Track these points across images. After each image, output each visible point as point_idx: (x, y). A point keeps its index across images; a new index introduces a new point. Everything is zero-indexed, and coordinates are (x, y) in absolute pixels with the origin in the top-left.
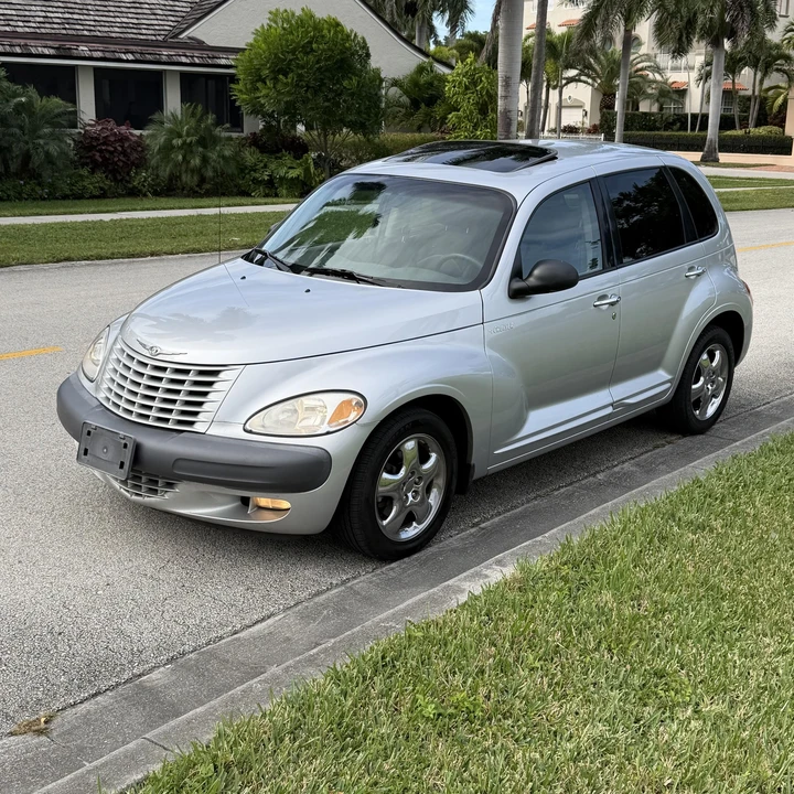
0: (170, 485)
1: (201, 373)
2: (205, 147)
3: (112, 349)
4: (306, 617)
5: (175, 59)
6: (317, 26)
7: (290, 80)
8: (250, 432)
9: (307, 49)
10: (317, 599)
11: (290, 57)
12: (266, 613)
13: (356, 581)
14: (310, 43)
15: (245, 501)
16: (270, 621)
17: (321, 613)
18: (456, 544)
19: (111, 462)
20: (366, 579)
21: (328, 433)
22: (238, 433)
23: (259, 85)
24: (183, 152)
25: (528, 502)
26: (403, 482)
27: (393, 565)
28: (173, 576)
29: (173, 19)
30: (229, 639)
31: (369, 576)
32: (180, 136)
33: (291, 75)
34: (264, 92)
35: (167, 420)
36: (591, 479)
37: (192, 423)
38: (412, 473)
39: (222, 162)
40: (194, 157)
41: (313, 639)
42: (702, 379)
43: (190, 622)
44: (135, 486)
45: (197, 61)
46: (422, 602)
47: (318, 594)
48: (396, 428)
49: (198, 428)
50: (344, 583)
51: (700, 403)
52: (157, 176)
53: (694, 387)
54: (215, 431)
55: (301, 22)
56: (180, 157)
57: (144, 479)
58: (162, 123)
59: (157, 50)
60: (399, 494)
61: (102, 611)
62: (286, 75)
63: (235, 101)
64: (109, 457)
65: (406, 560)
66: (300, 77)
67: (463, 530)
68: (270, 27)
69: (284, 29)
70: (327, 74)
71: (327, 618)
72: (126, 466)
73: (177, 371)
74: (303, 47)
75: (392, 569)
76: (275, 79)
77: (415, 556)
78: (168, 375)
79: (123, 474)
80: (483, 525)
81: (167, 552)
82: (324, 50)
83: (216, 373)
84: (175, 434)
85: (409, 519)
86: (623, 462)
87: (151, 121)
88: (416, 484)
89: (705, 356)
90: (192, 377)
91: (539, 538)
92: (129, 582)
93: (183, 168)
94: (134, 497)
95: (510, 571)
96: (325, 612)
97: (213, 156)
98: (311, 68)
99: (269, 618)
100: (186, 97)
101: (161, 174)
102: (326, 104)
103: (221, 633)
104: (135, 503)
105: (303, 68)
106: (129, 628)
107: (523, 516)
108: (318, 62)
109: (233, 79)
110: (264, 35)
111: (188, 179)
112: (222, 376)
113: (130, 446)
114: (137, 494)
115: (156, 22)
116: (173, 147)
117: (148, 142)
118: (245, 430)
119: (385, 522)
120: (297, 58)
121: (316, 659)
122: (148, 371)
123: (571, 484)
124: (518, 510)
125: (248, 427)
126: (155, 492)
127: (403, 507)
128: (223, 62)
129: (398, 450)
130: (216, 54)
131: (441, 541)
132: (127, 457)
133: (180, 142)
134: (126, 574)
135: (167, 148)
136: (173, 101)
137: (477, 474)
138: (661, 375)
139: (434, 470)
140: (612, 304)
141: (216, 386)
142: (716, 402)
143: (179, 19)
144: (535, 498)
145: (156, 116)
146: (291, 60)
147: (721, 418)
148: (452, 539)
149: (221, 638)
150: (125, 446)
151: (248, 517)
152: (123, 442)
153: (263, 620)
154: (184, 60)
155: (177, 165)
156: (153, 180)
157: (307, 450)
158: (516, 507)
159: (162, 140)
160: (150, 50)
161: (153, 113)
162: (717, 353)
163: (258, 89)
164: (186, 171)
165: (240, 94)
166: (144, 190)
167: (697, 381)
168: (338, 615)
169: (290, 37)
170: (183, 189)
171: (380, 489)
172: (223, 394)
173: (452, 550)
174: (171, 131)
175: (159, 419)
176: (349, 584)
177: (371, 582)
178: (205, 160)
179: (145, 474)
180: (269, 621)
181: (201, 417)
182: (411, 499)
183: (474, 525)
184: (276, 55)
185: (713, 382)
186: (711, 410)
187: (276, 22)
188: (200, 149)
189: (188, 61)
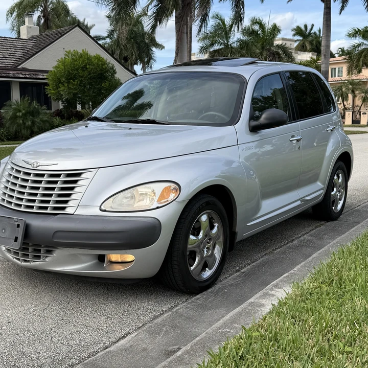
0: (49, 252)
1: (68, 175)
2: (33, 116)
3: (4, 169)
4: (153, 333)
5: (17, 75)
6: (89, 58)
7: (76, 83)
8: (105, 211)
9: (84, 68)
10: (156, 321)
11: (76, 72)
12: (124, 333)
13: (178, 308)
14: (85, 66)
15: (101, 258)
16: (129, 338)
17: (161, 330)
18: (231, 282)
19: (9, 238)
20: (183, 306)
21: (158, 208)
22: (96, 211)
23: (60, 85)
24: (22, 119)
25: (262, 257)
26: (202, 241)
27: (198, 296)
28: (54, 314)
29: (14, 59)
30: (103, 352)
31: (185, 304)
32: (20, 111)
33: (76, 81)
34: (62, 88)
35: (46, 208)
36: (291, 243)
37: (64, 208)
38: (206, 236)
39: (42, 124)
40: (28, 121)
41: (162, 347)
42: (335, 189)
43: (71, 343)
44: (25, 255)
45: (28, 76)
46: (240, 314)
47: (156, 317)
48: (197, 206)
49: (68, 211)
50: (170, 309)
51: (335, 203)
52: (9, 131)
53: (332, 193)
54: (79, 212)
55: (81, 56)
56: (21, 121)
57: (30, 250)
58: (11, 105)
59: (7, 72)
60: (199, 249)
61: (7, 340)
62: (74, 81)
63: (48, 94)
64: (7, 234)
65: (204, 293)
66: (81, 81)
67: (231, 275)
68: (66, 58)
69: (72, 59)
70: (94, 80)
71: (167, 333)
72: (20, 240)
73: (52, 176)
74: (82, 67)
75: (198, 299)
76: (69, 83)
77: (209, 290)
78: (46, 178)
79: (16, 246)
80: (242, 271)
81: (46, 299)
82: (92, 69)
83: (79, 175)
84: (52, 216)
85: (205, 266)
86: (303, 235)
87: (5, 105)
88: (208, 243)
89: (336, 177)
90: (62, 178)
91: (292, 271)
92: (23, 320)
93: (22, 127)
94: (24, 263)
95: (289, 289)
96: (164, 329)
97: (37, 120)
98: (85, 78)
99: (127, 335)
100: (23, 94)
101: (11, 130)
102: (94, 94)
103: (96, 348)
104: (23, 268)
105: (82, 77)
106: (30, 351)
107: (263, 265)
108: (89, 75)
109: (46, 84)
110: (63, 62)
111: (24, 132)
112: (83, 176)
113: (22, 226)
114: (25, 261)
115: (6, 61)
116: (17, 117)
117: (3, 115)
118: (101, 210)
119: (192, 268)
120: (79, 73)
121: (183, 359)
122: (31, 178)
123: (281, 247)
124: (257, 262)
125: (103, 208)
126: (38, 257)
127: (202, 258)
128: (41, 77)
129: (198, 221)
130: (37, 73)
131: (221, 281)
132: (20, 233)
133: (21, 114)
134: (21, 315)
135: (14, 117)
136: (16, 95)
137: (239, 238)
138: (319, 185)
139: (217, 234)
140: (298, 140)
141: (79, 183)
142: (341, 203)
143: (18, 60)
144: (265, 255)
145: (8, 103)
146: (76, 74)
147: (344, 212)
148: (228, 279)
149: (97, 352)
150: (18, 226)
151: (104, 269)
152: (17, 223)
153: (124, 337)
154: (21, 76)
155: (19, 125)
156: (7, 133)
157: (145, 220)
158: (256, 260)
159: (11, 113)
160: (4, 71)
161: (6, 102)
162: (340, 175)
163: (60, 87)
164: (24, 129)
165: (50, 91)
166: (2, 138)
167: (333, 190)
168: (174, 330)
169: (76, 63)
170: (22, 137)
171: (189, 246)
172: (84, 188)
173: (230, 285)
174: (15, 109)
175: (40, 208)
176: (174, 310)
177: (187, 308)
178: (33, 122)
179: (31, 246)
180: (127, 338)
181: (70, 203)
182: (205, 252)
183: (237, 271)
184: (68, 71)
185: (339, 191)
186: (339, 207)
187: (68, 56)
188: (31, 117)
189: (23, 77)
